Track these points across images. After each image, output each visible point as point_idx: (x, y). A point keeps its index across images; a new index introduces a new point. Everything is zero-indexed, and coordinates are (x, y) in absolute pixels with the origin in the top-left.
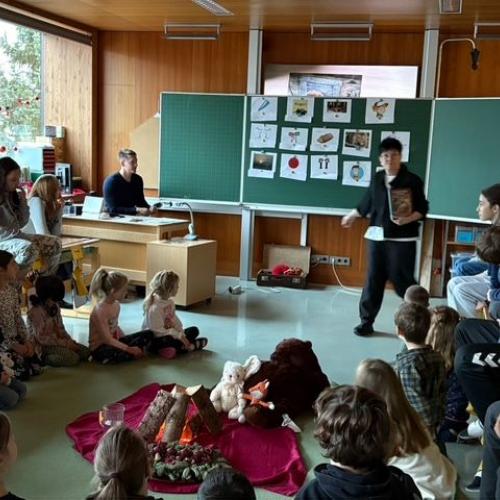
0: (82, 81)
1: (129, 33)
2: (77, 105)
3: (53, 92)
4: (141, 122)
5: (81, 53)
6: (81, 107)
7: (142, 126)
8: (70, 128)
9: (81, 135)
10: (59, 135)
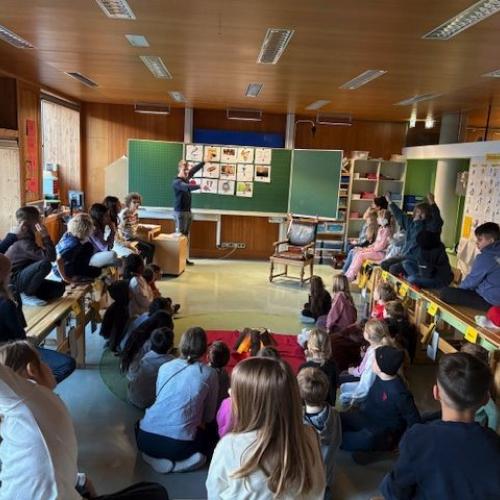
0: (72, 135)
1: (104, 105)
2: (68, 151)
3: (51, 142)
4: (112, 161)
5: (71, 118)
6: (72, 151)
7: (114, 164)
8: (64, 166)
9: (72, 169)
10: (55, 169)
